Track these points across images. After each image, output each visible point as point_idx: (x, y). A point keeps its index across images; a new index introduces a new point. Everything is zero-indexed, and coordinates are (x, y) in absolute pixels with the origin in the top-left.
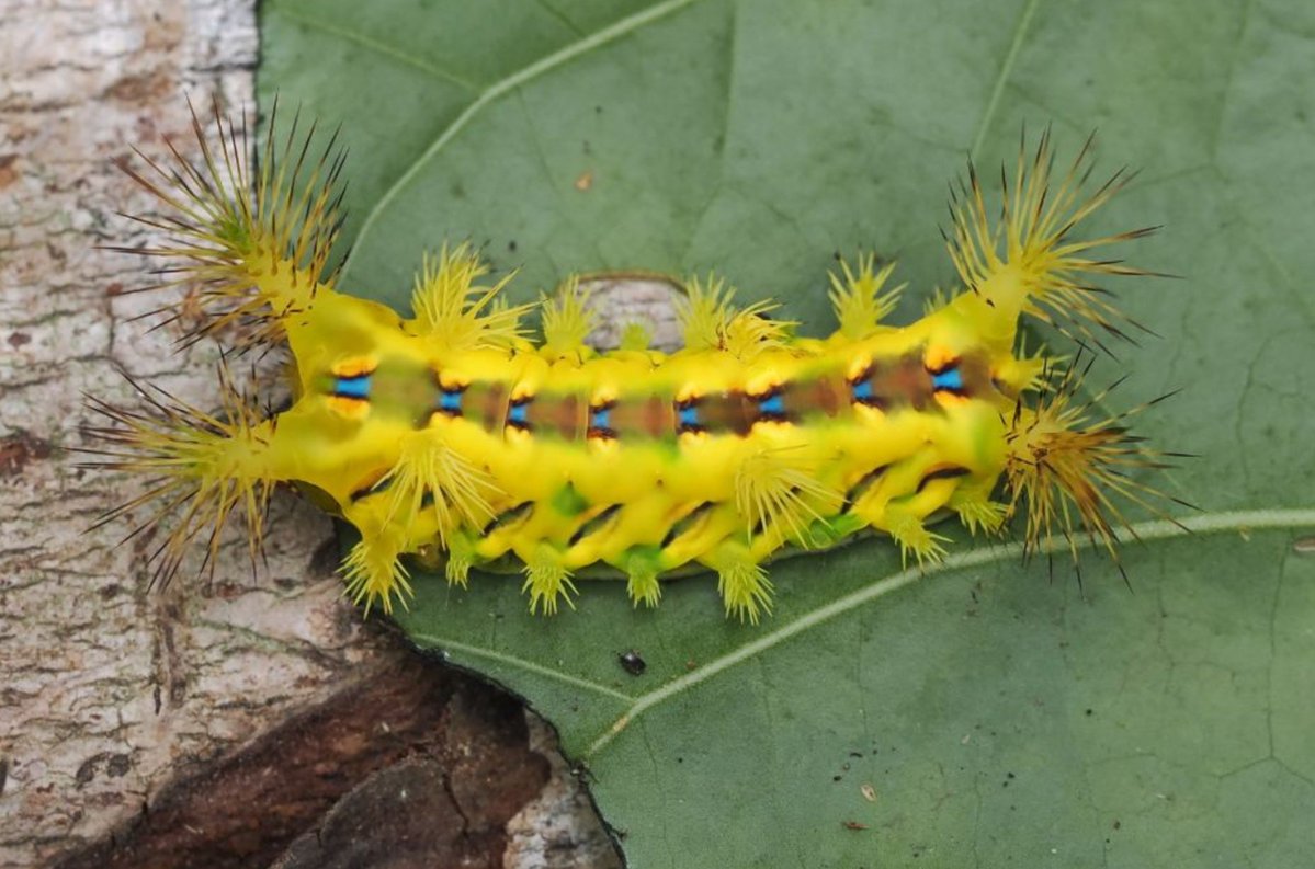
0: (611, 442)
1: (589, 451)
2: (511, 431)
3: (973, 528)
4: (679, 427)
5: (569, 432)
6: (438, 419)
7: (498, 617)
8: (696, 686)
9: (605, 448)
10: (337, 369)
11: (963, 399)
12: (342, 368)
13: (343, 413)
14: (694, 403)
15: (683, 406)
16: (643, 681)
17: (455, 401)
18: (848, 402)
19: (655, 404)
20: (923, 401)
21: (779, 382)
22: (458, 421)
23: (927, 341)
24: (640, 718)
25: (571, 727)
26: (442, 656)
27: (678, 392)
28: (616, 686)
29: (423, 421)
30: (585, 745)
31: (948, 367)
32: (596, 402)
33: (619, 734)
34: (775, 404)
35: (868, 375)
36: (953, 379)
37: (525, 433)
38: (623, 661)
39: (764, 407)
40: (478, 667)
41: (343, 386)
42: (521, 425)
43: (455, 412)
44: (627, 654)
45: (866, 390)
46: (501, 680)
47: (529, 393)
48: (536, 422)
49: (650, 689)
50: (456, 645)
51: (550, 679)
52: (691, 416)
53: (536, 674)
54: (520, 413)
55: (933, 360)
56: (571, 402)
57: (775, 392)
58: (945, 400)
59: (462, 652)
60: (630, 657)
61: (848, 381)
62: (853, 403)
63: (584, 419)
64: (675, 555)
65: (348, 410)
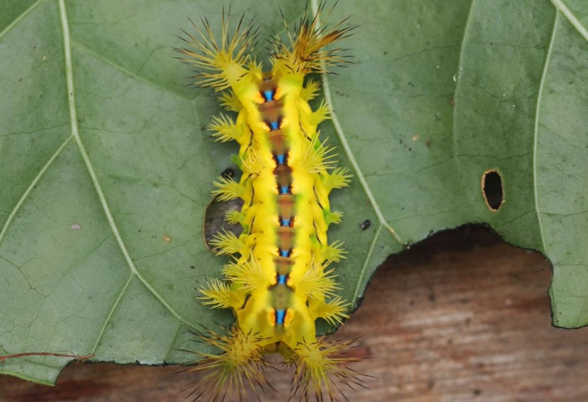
0: (296, 218)
1: (299, 227)
2: (292, 256)
3: (316, 95)
4: (289, 194)
5: (292, 234)
6: (290, 283)
7: (344, 276)
8: (376, 201)
9: (298, 221)
10: (273, 324)
11: (277, 90)
12: (272, 322)
13: (291, 319)
14: (279, 188)
15: (281, 192)
16: (373, 221)
17: (282, 277)
18: (279, 131)
19: (280, 202)
20: (279, 104)
21: (272, 156)
22: (291, 275)
23: (253, 102)
24: (388, 222)
25: (390, 249)
26: (360, 298)
27: (276, 194)
28: (375, 231)
29: (291, 289)
30: (398, 243)
31: (263, 95)
32: (278, 224)
33: (395, 230)
34: (281, 158)
35: (269, 124)
36: (269, 94)
37: (293, 250)
38: (365, 228)
39: (281, 162)
40: (365, 285)
41: (280, 321)
42: (290, 252)
43: (287, 277)
44: (362, 227)
45: (274, 124)
46: (371, 275)
47: (277, 249)
48: (289, 247)
49: (377, 218)
50: (356, 292)
51: (371, 256)
52: (285, 189)
53: (369, 261)
54: (285, 253)
55: (261, 101)
56: (280, 233)
57: (275, 158)
58: (278, 96)
59: (359, 290)
60: (363, 227)
61: (271, 131)
62: (280, 129)
63: (286, 228)
64: (326, 204)
65: (290, 317)
